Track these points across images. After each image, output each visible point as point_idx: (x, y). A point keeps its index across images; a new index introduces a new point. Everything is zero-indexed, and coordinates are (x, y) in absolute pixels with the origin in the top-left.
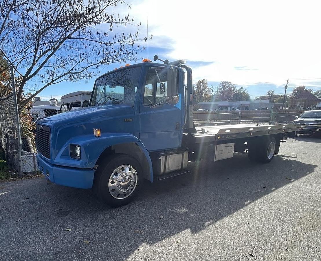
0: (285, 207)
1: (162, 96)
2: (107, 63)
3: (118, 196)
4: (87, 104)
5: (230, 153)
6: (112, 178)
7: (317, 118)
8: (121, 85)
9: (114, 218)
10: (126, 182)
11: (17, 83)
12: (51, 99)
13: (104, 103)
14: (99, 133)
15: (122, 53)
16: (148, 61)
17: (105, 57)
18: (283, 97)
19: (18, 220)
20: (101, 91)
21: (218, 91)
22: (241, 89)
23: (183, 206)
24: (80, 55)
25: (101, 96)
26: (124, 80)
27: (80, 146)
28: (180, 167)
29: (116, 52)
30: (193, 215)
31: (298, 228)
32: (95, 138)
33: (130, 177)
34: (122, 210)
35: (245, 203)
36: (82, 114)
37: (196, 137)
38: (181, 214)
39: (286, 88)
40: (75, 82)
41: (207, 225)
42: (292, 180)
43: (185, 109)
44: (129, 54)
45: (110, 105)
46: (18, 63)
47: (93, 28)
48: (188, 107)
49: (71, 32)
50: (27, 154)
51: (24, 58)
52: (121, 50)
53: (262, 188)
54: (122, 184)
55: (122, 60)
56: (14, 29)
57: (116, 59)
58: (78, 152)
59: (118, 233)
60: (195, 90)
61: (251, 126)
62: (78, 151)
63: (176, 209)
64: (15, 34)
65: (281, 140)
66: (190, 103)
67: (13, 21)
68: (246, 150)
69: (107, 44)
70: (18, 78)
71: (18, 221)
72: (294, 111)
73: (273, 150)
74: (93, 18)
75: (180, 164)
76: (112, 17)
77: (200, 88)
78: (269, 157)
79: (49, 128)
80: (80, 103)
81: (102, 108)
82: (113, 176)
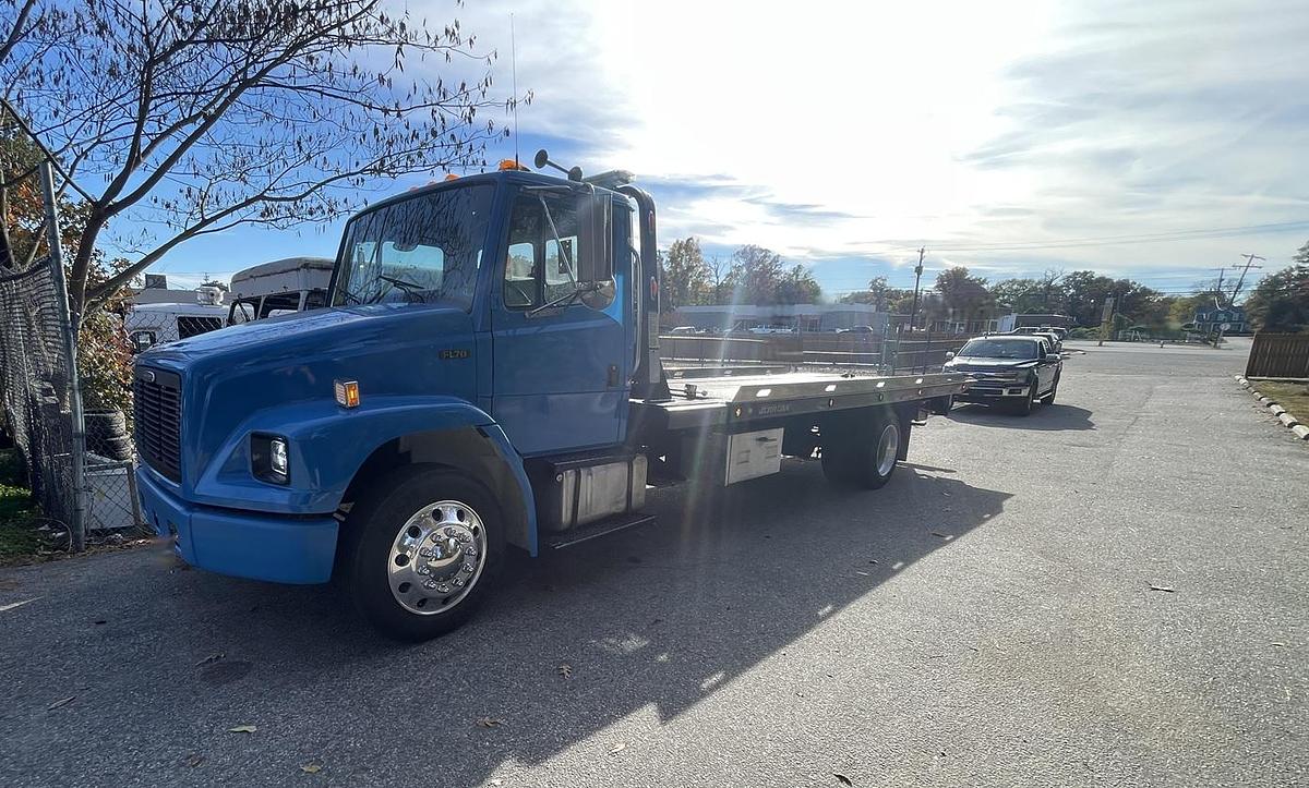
0: (933, 621)
1: (563, 280)
2: (389, 173)
3: (422, 604)
4: (319, 300)
5: (772, 460)
6: (402, 548)
7: (1002, 357)
8: (433, 243)
9: (408, 680)
10: (450, 556)
11: (77, 225)
12: (205, 282)
13: (377, 299)
14: (353, 394)
15: (438, 143)
16: (517, 168)
17: (381, 154)
18: (913, 297)
19: (59, 703)
20: (367, 261)
21: (731, 274)
22: (797, 271)
23: (632, 628)
24: (299, 143)
25: (366, 276)
26: (441, 226)
27: (285, 441)
28: (623, 506)
29: (417, 137)
30: (663, 658)
31: (972, 684)
32: (340, 412)
33: (463, 541)
34: (437, 650)
35: (820, 613)
36: (306, 330)
37: (669, 409)
38: (626, 657)
39: (919, 270)
40: (283, 228)
41: (708, 688)
42: (948, 539)
43: (636, 323)
44: (459, 146)
45: (395, 305)
46: (78, 158)
47: (343, 58)
48: (645, 317)
49: (266, 64)
50: (107, 468)
51: (99, 142)
52: (434, 134)
53: (867, 564)
54: (434, 564)
55: (439, 164)
56: (63, 39)
57: (419, 161)
58: (281, 460)
59: (421, 730)
60: (666, 268)
61: (828, 378)
62: (279, 457)
63: (612, 641)
64: (68, 59)
65: (913, 421)
66: (650, 305)
67: (60, 12)
68: (816, 449)
69: (386, 111)
70: (77, 207)
71: (56, 707)
72: (943, 338)
73: (891, 450)
74: (340, 24)
75: (624, 496)
76: (403, 26)
77: (679, 264)
78: (883, 470)
79: (177, 377)
80: (297, 295)
81: (370, 313)
82: (404, 538)
